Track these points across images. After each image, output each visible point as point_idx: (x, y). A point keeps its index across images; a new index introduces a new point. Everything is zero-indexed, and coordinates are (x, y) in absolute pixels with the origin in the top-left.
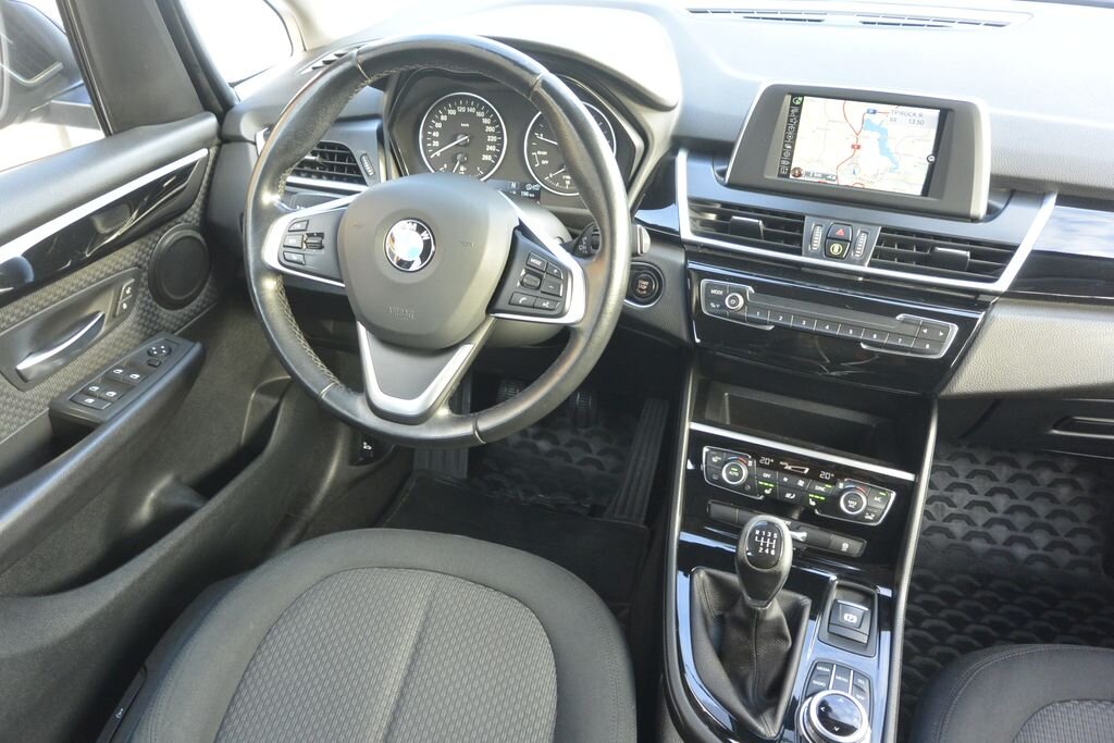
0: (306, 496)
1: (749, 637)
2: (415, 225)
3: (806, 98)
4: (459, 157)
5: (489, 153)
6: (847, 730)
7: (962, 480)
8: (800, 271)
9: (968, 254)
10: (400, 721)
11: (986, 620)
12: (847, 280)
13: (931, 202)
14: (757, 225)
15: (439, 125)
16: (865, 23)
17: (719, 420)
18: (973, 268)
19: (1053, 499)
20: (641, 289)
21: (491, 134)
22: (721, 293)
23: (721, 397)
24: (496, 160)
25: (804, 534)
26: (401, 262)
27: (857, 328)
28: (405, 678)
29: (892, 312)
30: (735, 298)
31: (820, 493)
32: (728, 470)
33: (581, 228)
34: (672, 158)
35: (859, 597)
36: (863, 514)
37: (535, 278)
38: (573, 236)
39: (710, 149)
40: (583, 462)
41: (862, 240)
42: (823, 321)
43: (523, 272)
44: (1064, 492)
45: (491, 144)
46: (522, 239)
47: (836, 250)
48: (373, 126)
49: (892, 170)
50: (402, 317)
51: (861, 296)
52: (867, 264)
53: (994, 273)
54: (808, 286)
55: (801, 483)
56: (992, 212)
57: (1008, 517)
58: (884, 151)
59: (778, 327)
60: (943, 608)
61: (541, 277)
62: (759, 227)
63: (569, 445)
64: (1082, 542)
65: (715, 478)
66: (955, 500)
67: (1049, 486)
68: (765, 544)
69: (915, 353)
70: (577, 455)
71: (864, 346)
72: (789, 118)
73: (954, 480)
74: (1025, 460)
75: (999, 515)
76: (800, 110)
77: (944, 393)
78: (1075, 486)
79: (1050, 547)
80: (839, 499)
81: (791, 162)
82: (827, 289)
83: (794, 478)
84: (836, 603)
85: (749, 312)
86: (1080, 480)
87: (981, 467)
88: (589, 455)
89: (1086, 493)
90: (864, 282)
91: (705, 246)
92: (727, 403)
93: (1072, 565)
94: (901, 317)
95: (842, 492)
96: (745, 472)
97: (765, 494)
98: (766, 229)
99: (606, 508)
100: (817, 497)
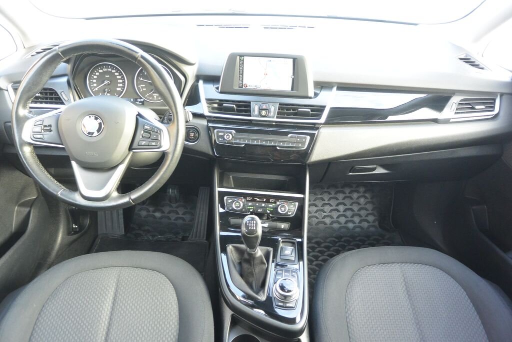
0: (47, 253)
1: (251, 265)
2: (94, 117)
3: (245, 57)
4: (106, 90)
5: (120, 87)
7: (326, 202)
9: (310, 110)
10: (111, 330)
12: (269, 124)
13: (295, 93)
14: (233, 107)
15: (95, 77)
16: (265, 28)
17: (230, 186)
18: (313, 115)
19: (359, 204)
20: (191, 137)
21: (119, 79)
22: (223, 134)
23: (230, 177)
24: (123, 90)
25: (267, 224)
26: (89, 133)
27: (275, 141)
28: (111, 312)
29: (286, 134)
30: (228, 135)
32: (235, 204)
33: (163, 115)
34: (196, 84)
35: (290, 244)
36: (287, 212)
37: (148, 134)
38: (160, 118)
39: (212, 79)
40: (176, 219)
41: (272, 109)
42: (262, 141)
43: (142, 132)
44: (362, 200)
45: (120, 83)
46: (140, 119)
47: (264, 113)
48: (65, 79)
50: (92, 156)
51: (276, 129)
52: (275, 117)
53: (319, 116)
54: (256, 128)
55: (263, 205)
56: (316, 95)
57: (344, 213)
58: (276, 75)
59: (246, 145)
60: (326, 251)
61: (150, 133)
63: (169, 213)
64: (371, 218)
65: (231, 208)
66: (325, 210)
67: (357, 199)
68: (251, 226)
69: (296, 148)
70: (173, 216)
71: (278, 148)
72: (240, 65)
73: (324, 202)
74: (347, 190)
75: (341, 213)
76: (243, 62)
77: (308, 162)
78: (366, 197)
79: (360, 222)
80: (277, 208)
81: (243, 81)
82: (263, 128)
83: (260, 203)
84: (282, 248)
85: (234, 140)
86: (367, 195)
87: (333, 196)
88: (178, 216)
89: (369, 200)
90: (275, 125)
91: (215, 117)
92: (232, 179)
93: (369, 227)
94: (290, 135)
95: (279, 205)
96: (242, 204)
97: (250, 211)
98: (237, 108)
99: (189, 236)
100: (270, 209)
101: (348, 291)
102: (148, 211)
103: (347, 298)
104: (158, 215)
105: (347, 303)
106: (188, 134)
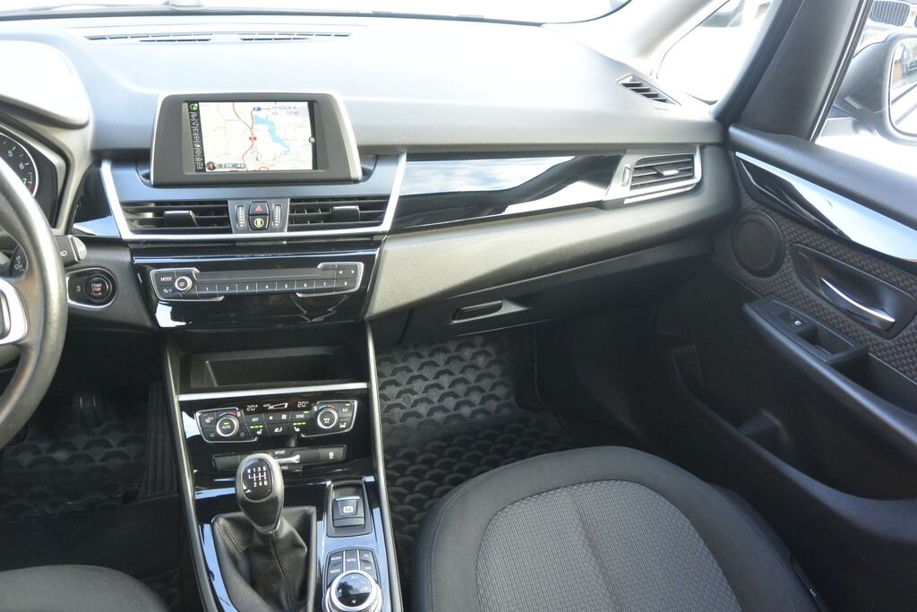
1: (271, 558)
3: (200, 104)
6: (362, 598)
7: (416, 373)
8: (235, 246)
9: (357, 208)
11: (455, 468)
12: (274, 245)
13: (321, 173)
14: (189, 215)
16: (244, 40)
17: (205, 386)
18: (364, 218)
19: (475, 367)
20: (96, 292)
22: (170, 278)
23: (204, 366)
25: (298, 457)
27: (290, 282)
29: (314, 263)
30: (183, 281)
31: (301, 420)
32: (221, 427)
34: (96, 170)
35: (351, 490)
36: (338, 425)
40: (105, 458)
41: (277, 211)
42: (262, 283)
44: (481, 360)
47: (259, 223)
49: (286, 153)
51: (290, 256)
52: (286, 230)
53: (378, 219)
54: (246, 257)
55: (284, 417)
56: (367, 174)
57: (452, 390)
58: (276, 139)
59: (227, 297)
60: (426, 471)
62: (191, 216)
63: (88, 446)
64: (500, 391)
65: (212, 435)
66: (416, 390)
67: (471, 359)
68: (257, 479)
69: (338, 291)
70: (98, 453)
71: (299, 295)
72: (191, 122)
73: (411, 374)
74: (452, 346)
75: (446, 390)
76: (199, 115)
77: (367, 316)
78: (487, 354)
79: (483, 401)
80: (316, 418)
81: (203, 158)
82: (262, 256)
83: (277, 415)
84: (335, 502)
85: (199, 290)
86: (488, 349)
87: (427, 359)
88: (109, 450)
89: (494, 357)
90: (288, 245)
91: (148, 242)
92: (210, 369)
93: (499, 409)
94: (320, 266)
95: (317, 413)
96: (236, 423)
97: (258, 436)
98: (198, 217)
99: (138, 491)
100: (299, 424)
101: (480, 567)
102: (37, 451)
103: (479, 582)
104: (61, 455)
105: (482, 591)
106: (88, 286)
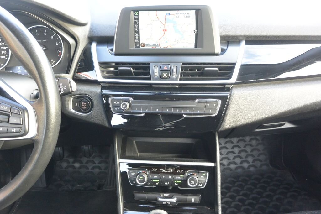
3: (139, 11)
5: (4, 55)
8: (152, 87)
9: (218, 69)
12: (171, 88)
13: (199, 50)
14: (130, 70)
18: (221, 75)
20: (84, 107)
22: (119, 103)
23: (133, 143)
24: (8, 58)
25: (176, 199)
27: (180, 108)
29: (194, 98)
30: (125, 104)
31: (179, 180)
34: (89, 47)
36: (198, 185)
37: (6, 117)
39: (105, 40)
40: (93, 168)
41: (175, 69)
42: (165, 108)
45: (4, 50)
47: (165, 76)
49: (181, 39)
51: (179, 94)
52: (179, 79)
53: (229, 76)
54: (157, 93)
55: (170, 177)
56: (223, 51)
58: (176, 31)
59: (146, 114)
61: (9, 116)
62: (131, 71)
63: (87, 163)
64: (262, 158)
65: (134, 182)
67: (249, 141)
69: (206, 115)
70: (90, 166)
71: (185, 116)
72: (135, 22)
76: (138, 18)
78: (257, 140)
79: (254, 161)
81: (139, 40)
83: (167, 175)
85: (132, 109)
87: (228, 140)
88: (95, 165)
90: (179, 88)
91: (110, 83)
92: (135, 145)
93: (261, 166)
94: (197, 100)
95: (187, 177)
96: (146, 177)
97: (156, 185)
98: (135, 71)
99: (104, 184)
100: (178, 182)
102: (68, 162)
104: (77, 165)
106: (80, 103)
